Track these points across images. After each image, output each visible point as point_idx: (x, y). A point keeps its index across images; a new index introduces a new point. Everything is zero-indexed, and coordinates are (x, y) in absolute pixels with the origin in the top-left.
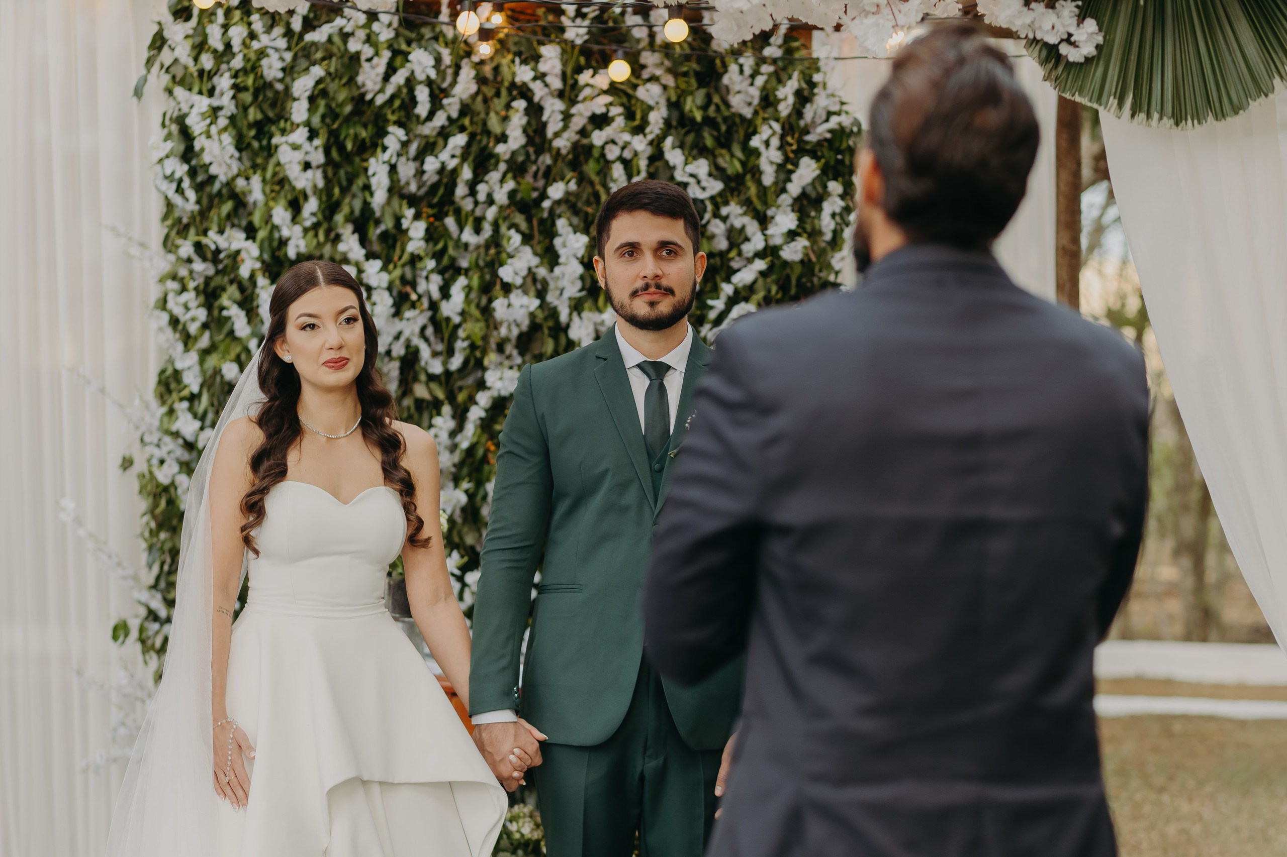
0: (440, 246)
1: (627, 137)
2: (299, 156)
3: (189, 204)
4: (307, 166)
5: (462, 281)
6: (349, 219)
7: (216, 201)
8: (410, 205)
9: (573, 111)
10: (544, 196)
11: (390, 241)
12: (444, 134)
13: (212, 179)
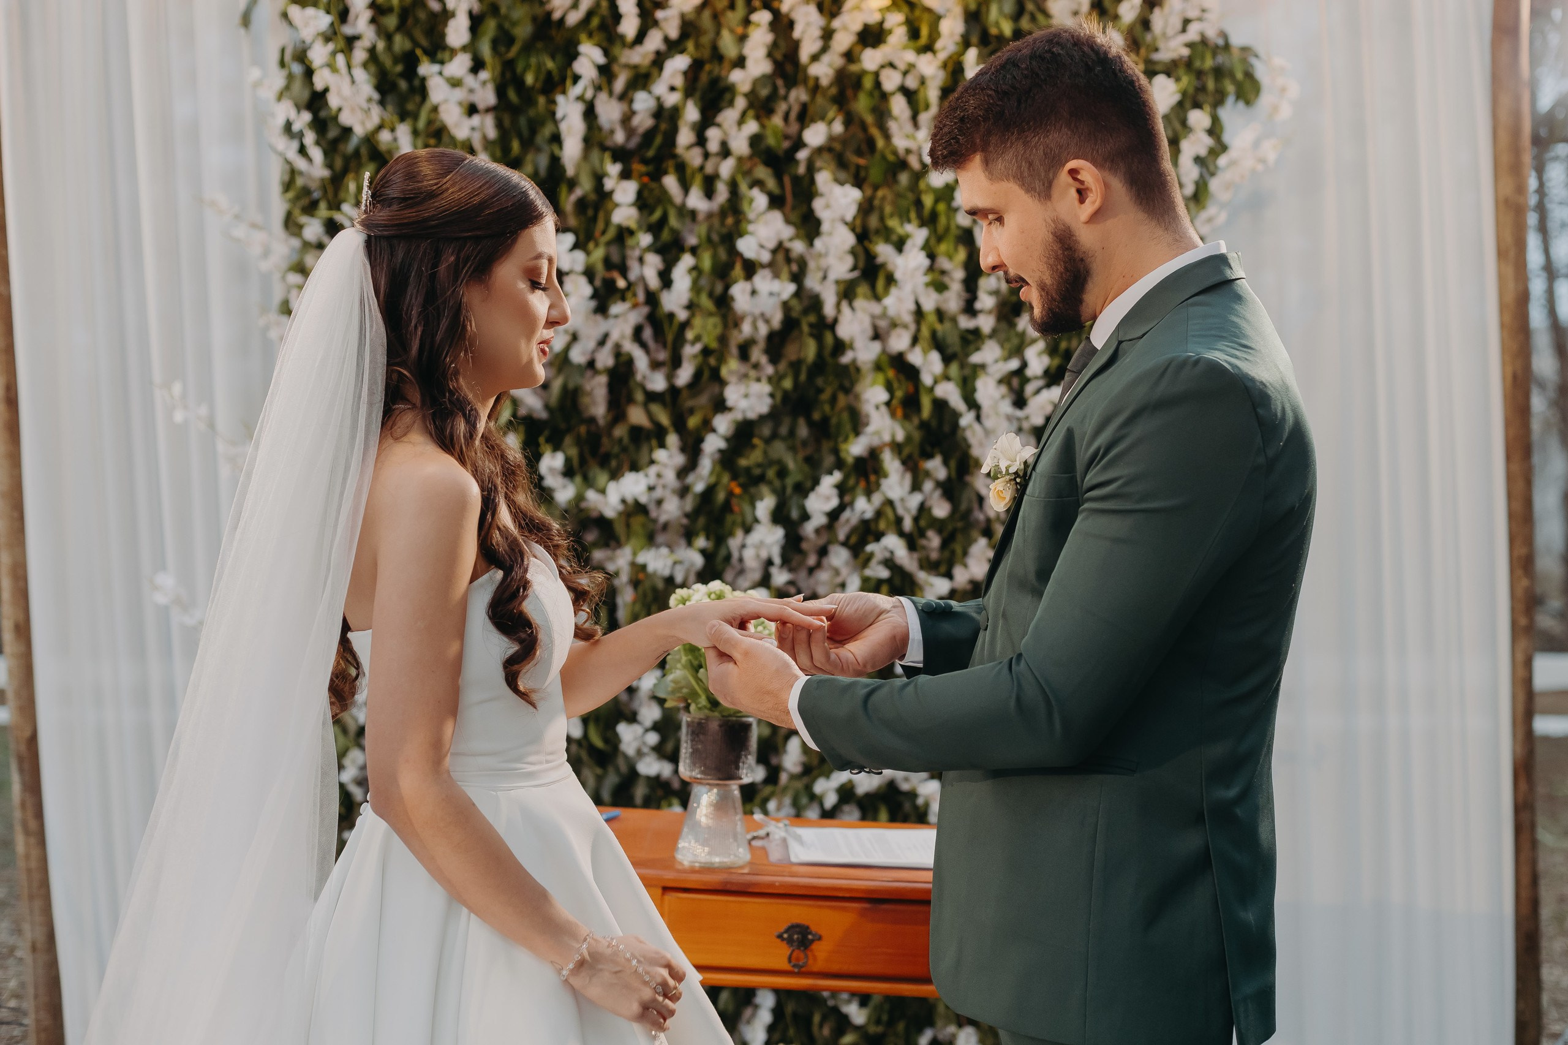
0: (657, 215)
1: (910, 56)
2: (459, 94)
3: (316, 168)
4: (472, 110)
5: (687, 261)
7: (353, 165)
8: (615, 159)
9: (836, 23)
10: (799, 144)
11: (590, 212)
12: (659, 61)
13: (347, 131)
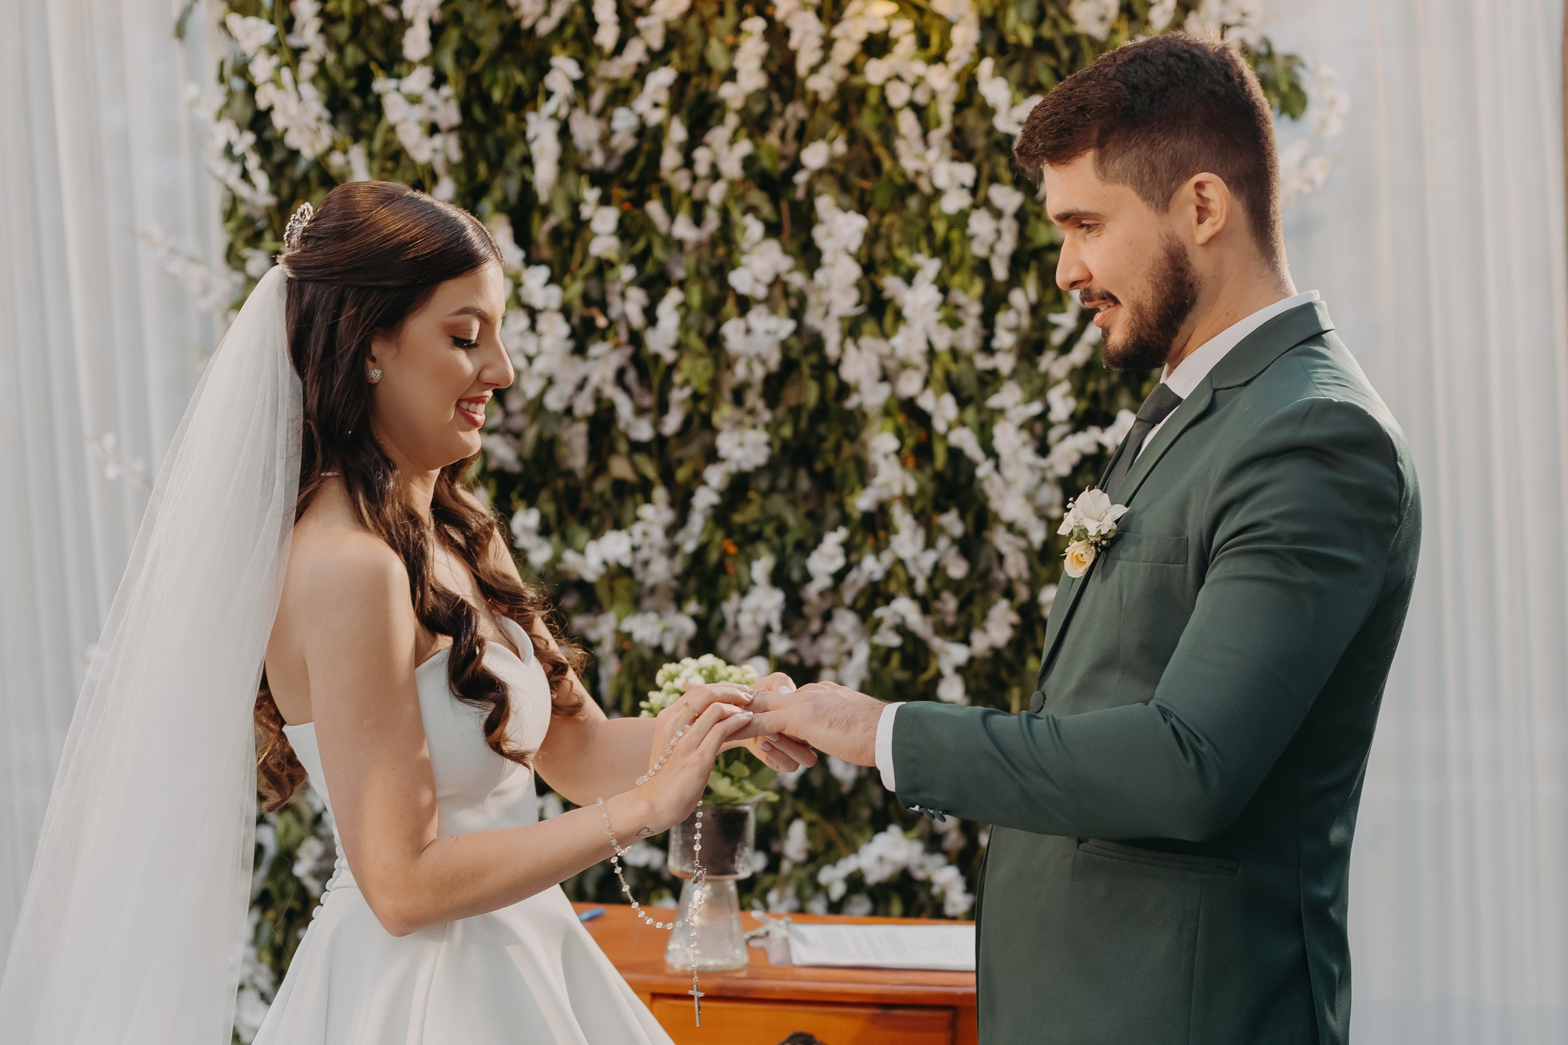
0: (640, 245)
1: (919, 68)
2: (418, 113)
3: (260, 195)
4: (433, 129)
5: (674, 296)
6: (502, 207)
7: (301, 190)
8: (593, 183)
9: (837, 32)
10: (797, 165)
11: (566, 243)
12: (641, 74)
13: (295, 154)
